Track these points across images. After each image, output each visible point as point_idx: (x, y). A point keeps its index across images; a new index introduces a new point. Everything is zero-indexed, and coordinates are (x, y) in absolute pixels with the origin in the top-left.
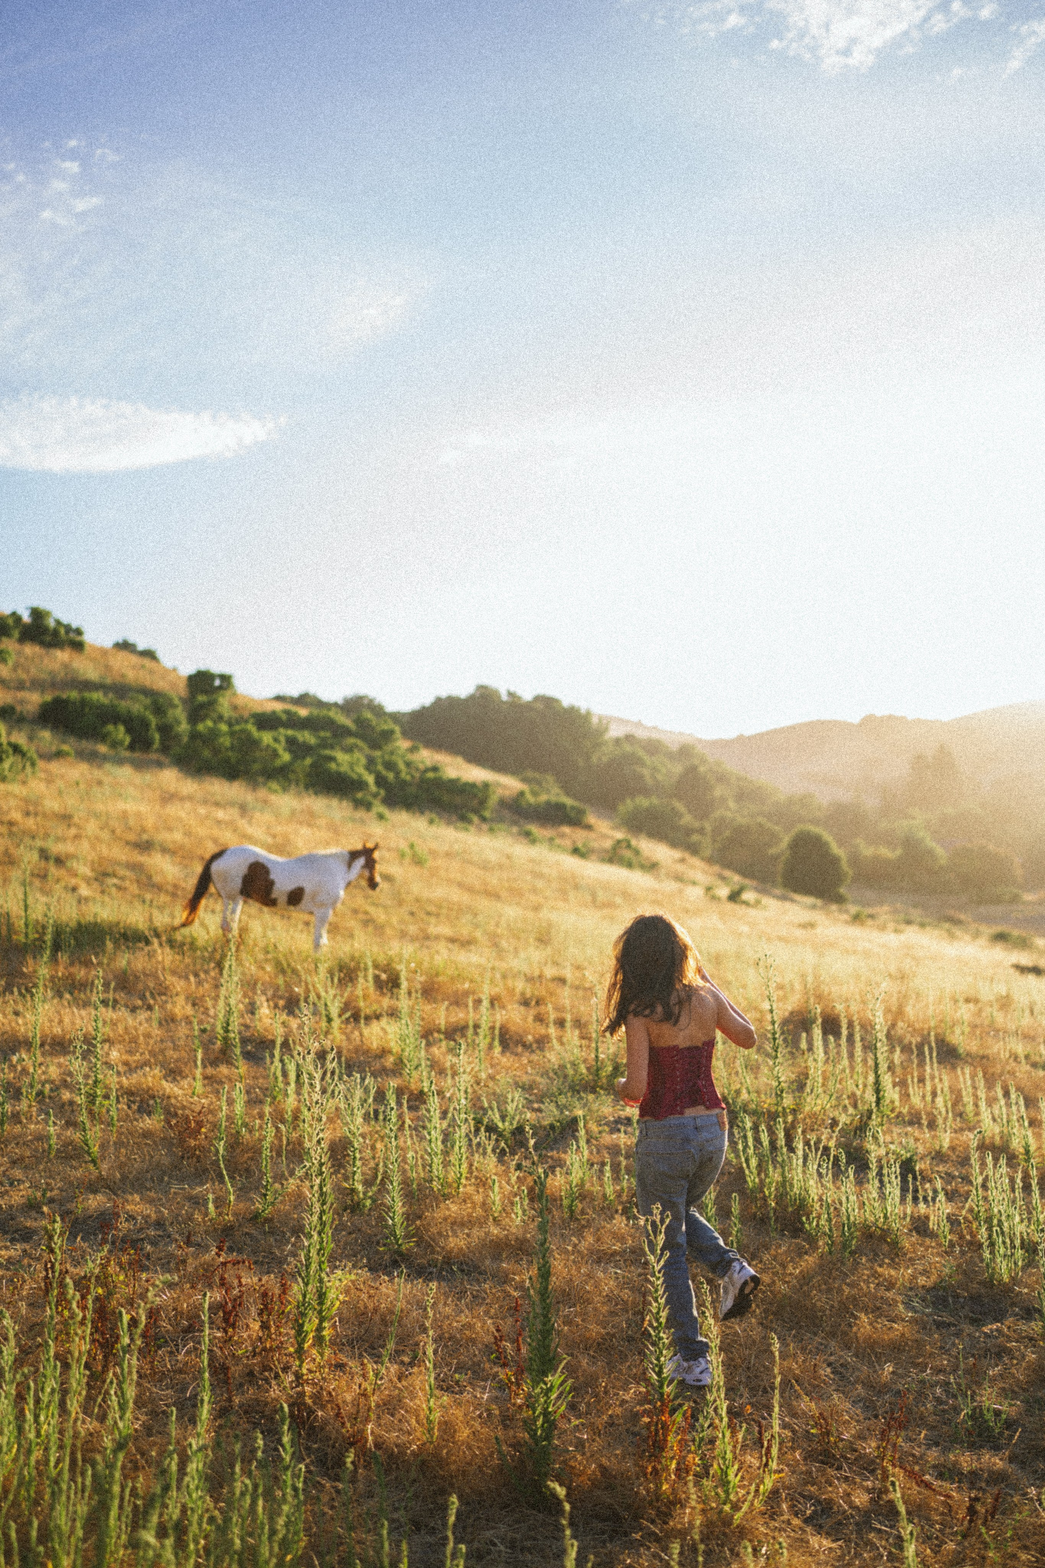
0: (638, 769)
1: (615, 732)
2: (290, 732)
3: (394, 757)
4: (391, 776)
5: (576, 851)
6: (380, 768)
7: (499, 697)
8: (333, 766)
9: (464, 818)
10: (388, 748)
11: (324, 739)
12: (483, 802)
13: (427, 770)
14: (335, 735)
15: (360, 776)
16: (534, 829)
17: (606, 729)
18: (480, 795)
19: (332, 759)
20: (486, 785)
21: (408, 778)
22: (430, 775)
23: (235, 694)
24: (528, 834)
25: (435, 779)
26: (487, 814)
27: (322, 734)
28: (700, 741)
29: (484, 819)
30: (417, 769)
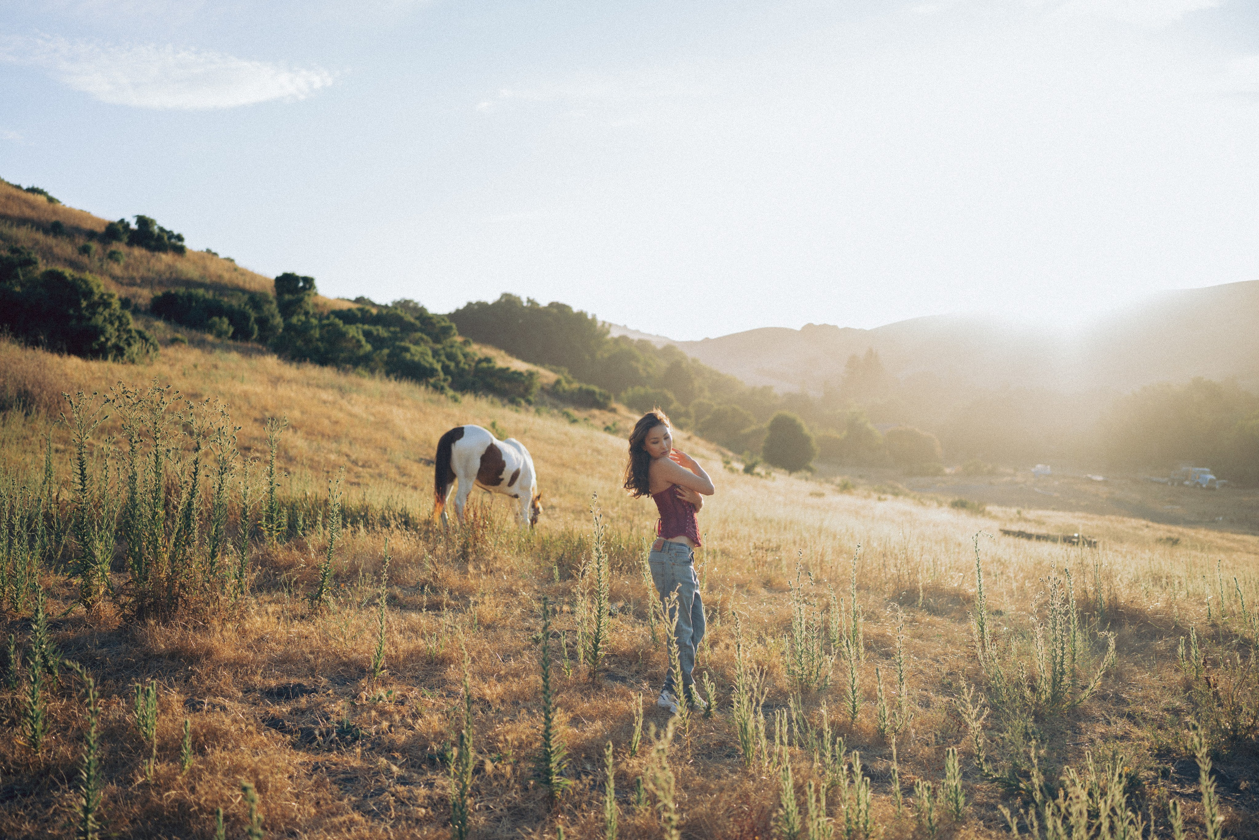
0: (634, 364)
1: (615, 334)
2: (366, 327)
3: (454, 350)
4: (452, 365)
5: (607, 429)
6: (443, 358)
7: (521, 303)
8: (408, 356)
9: (512, 401)
10: (448, 342)
11: (394, 333)
12: (527, 390)
13: (480, 361)
14: (403, 330)
15: (431, 364)
16: (571, 411)
17: (608, 332)
18: (527, 383)
19: (407, 350)
20: (531, 374)
21: (467, 367)
22: (484, 365)
23: (316, 294)
24: (568, 415)
25: (489, 368)
26: (531, 398)
27: (392, 329)
28: (677, 342)
29: (529, 402)
30: (473, 360)
